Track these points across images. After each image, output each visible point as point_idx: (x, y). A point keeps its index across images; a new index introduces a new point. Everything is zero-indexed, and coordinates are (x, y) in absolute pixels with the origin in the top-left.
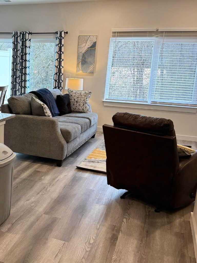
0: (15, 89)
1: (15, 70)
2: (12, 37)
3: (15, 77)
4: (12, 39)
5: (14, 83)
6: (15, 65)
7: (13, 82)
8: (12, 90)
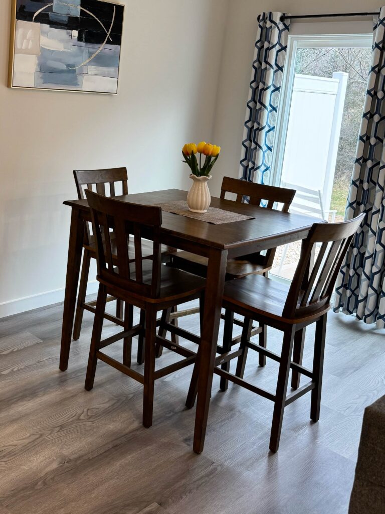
0: (365, 205)
1: (373, 141)
2: (375, 28)
3: (369, 164)
4: (372, 35)
5: (366, 186)
6: (377, 123)
7: (362, 182)
8: (353, 208)
